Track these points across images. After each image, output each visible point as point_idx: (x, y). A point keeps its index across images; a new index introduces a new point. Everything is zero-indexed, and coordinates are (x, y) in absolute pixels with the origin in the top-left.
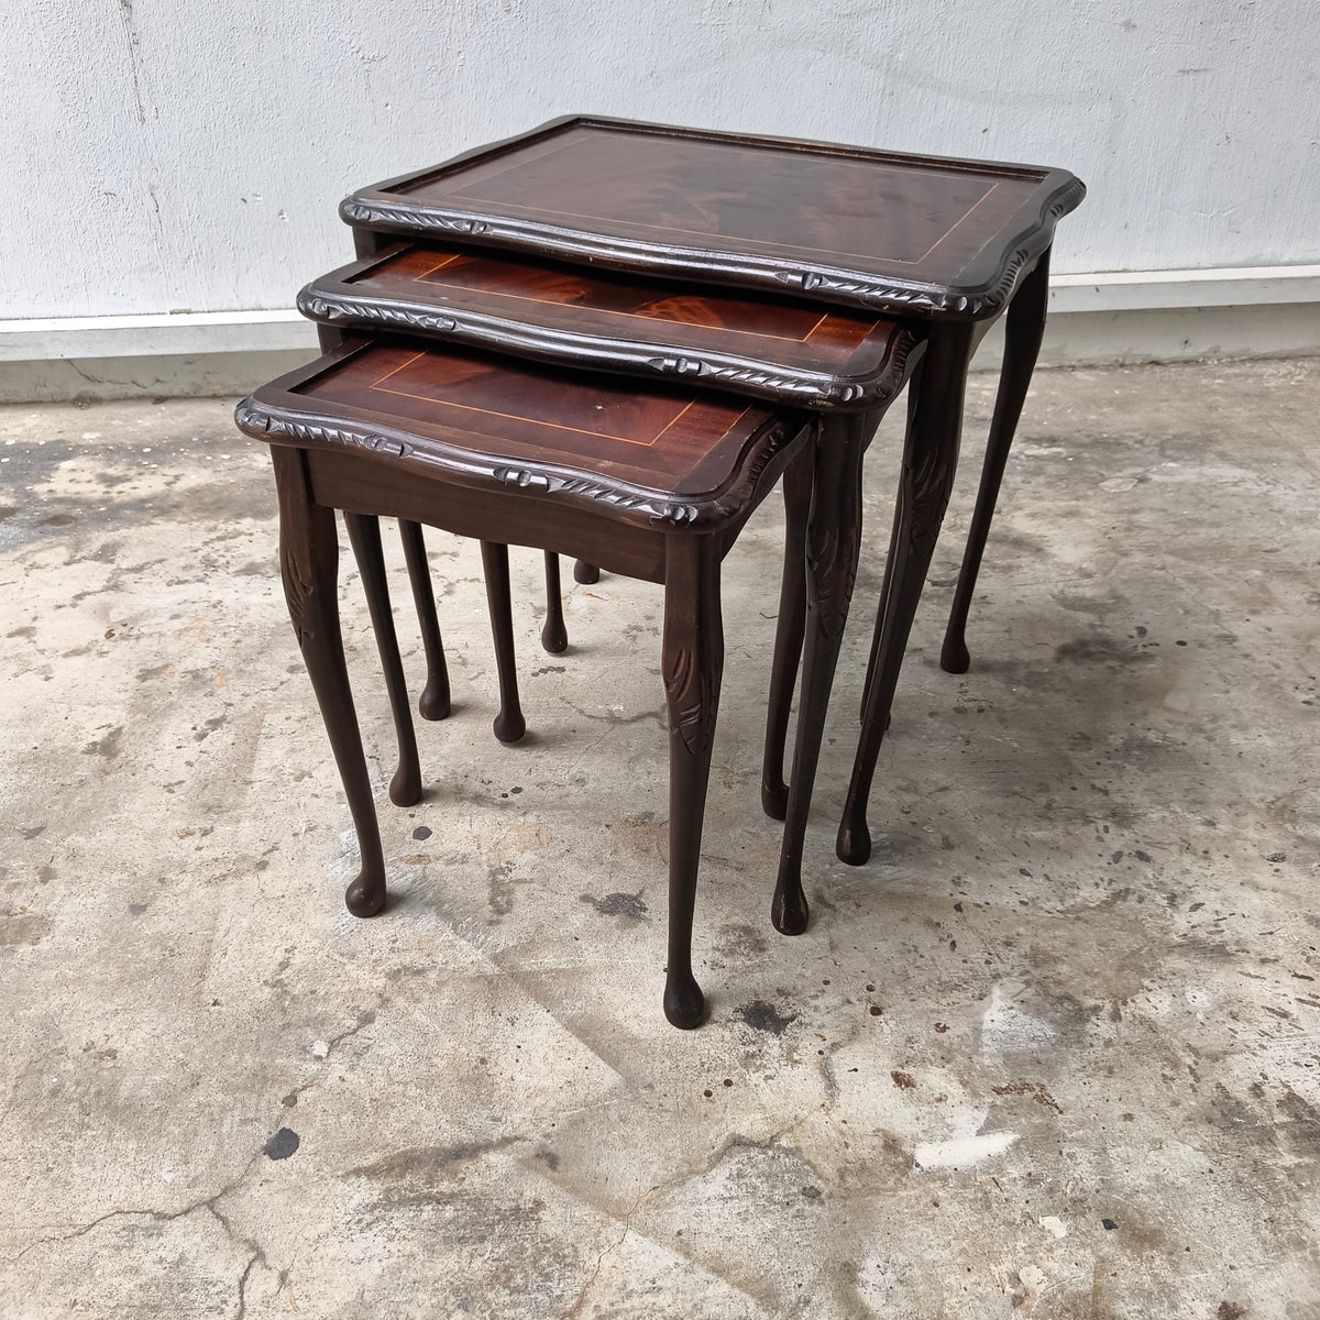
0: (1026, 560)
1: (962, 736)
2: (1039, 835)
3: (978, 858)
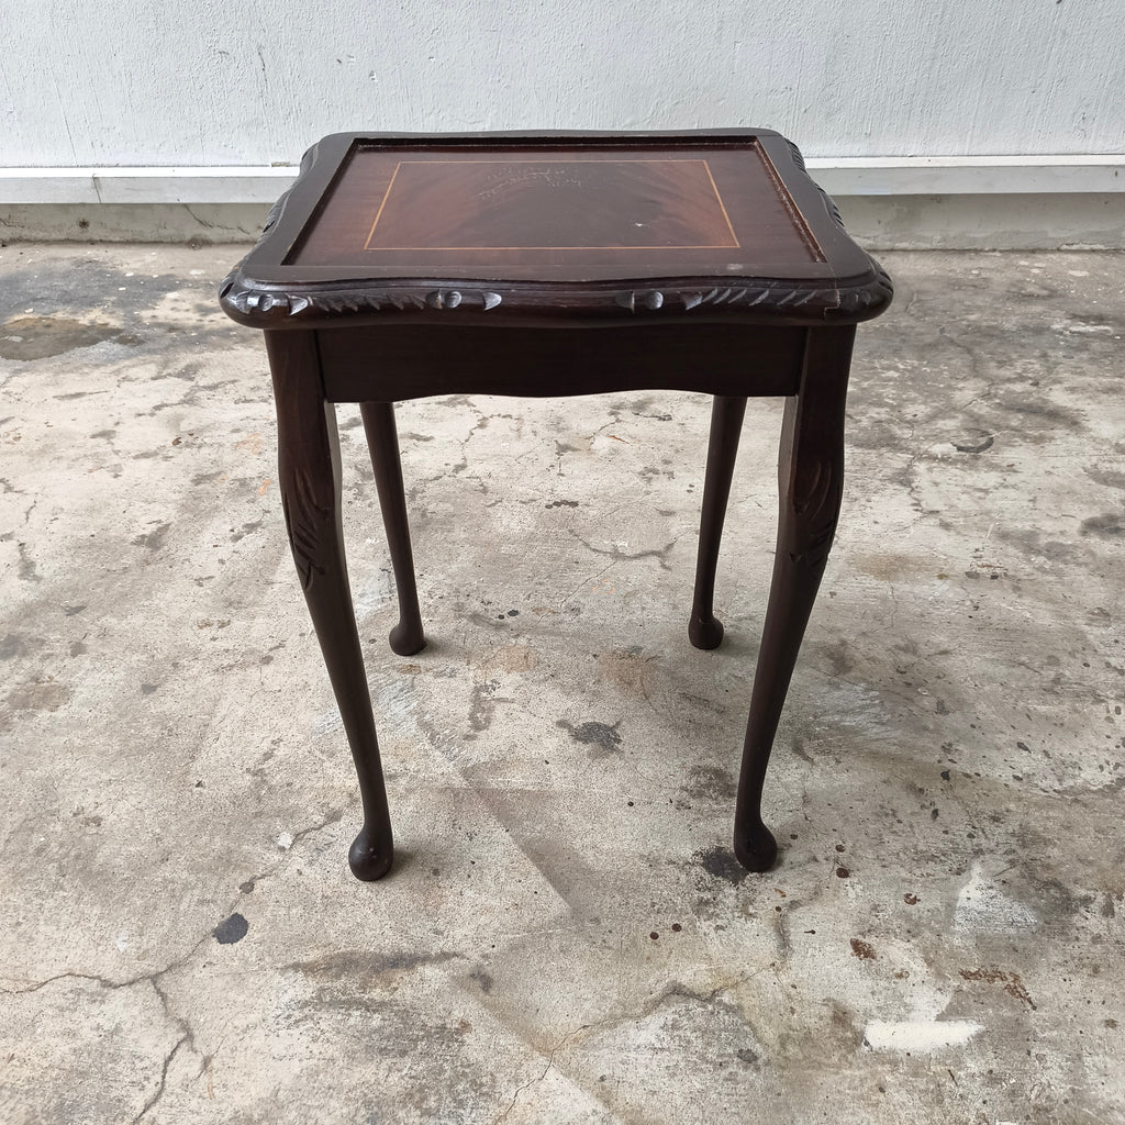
0: (1059, 432)
1: (971, 601)
2: (1043, 709)
3: (973, 726)
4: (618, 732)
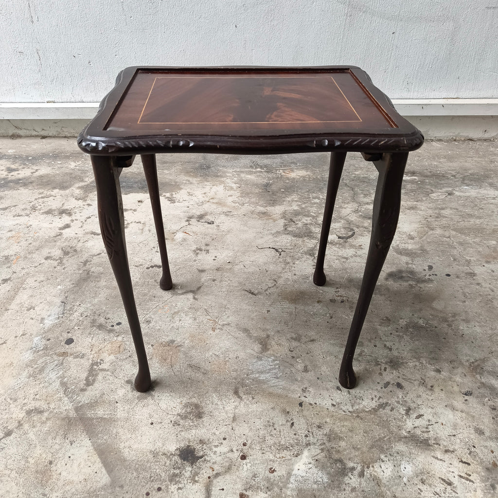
1: (330, 314)
3: (318, 378)
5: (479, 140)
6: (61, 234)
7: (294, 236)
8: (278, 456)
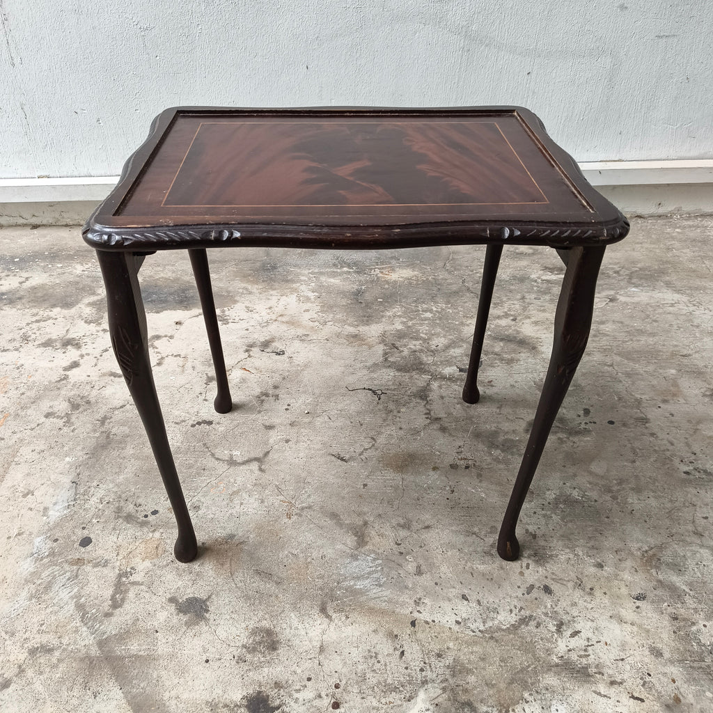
0: (524, 355)
1: (450, 487)
2: (482, 568)
3: (436, 584)
4: (208, 603)
5: (652, 216)
6: (66, 377)
7: (399, 370)
8: (383, 701)
